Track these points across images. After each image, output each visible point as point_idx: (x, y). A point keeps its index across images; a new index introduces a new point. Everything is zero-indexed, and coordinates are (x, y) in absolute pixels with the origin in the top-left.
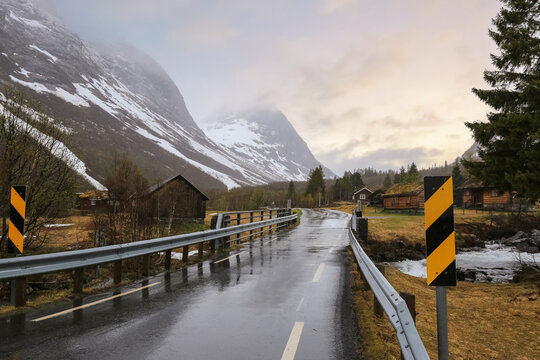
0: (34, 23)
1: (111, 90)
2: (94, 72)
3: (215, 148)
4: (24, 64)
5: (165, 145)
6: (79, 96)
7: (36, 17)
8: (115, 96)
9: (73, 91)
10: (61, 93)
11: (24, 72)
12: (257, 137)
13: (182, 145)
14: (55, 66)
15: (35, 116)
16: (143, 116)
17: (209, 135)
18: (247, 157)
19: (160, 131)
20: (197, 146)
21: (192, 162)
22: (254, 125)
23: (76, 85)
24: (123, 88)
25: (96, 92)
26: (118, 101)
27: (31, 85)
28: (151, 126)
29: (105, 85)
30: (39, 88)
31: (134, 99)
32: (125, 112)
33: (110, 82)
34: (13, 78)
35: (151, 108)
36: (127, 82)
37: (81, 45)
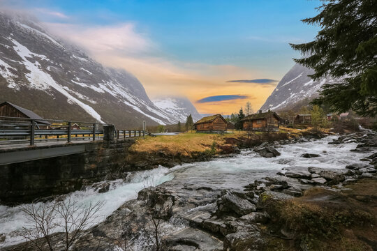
0: (83, 59)
1: (114, 86)
2: (107, 78)
3: (158, 110)
4: (78, 75)
5: (136, 108)
6: (101, 89)
7: (84, 56)
8: (116, 88)
9: (98, 86)
10: (93, 87)
11: (78, 79)
12: (175, 105)
13: (144, 109)
14: (91, 76)
15: (81, 96)
16: (127, 97)
17: (155, 104)
18: (171, 113)
19: (134, 102)
20: (149, 109)
21: (147, 115)
22: (174, 100)
23: (99, 84)
24: (120, 85)
25: (108, 87)
26: (117, 90)
27: (80, 84)
28: (130, 101)
29: (112, 84)
30: (84, 85)
31: (124, 90)
32: (120, 95)
33: (114, 83)
34: (73, 81)
35: (131, 93)
36: (121, 83)
37: (102, 68)
